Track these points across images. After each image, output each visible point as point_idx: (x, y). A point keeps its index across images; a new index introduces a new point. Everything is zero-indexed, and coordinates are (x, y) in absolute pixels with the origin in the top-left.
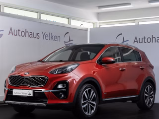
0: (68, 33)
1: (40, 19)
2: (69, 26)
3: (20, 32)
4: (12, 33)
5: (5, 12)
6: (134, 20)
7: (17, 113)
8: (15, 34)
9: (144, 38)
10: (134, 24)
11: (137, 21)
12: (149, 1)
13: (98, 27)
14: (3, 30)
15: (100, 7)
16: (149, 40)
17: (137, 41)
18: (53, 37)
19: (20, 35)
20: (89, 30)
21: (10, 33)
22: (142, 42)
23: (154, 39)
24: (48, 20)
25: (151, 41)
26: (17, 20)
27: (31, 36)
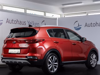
0: (44, 21)
1: (26, 13)
2: (45, 17)
3: (13, 21)
4: (8, 22)
5: (4, 9)
6: (85, 12)
7: (11, 71)
8: (10, 22)
9: (91, 24)
10: (85, 15)
11: (87, 13)
12: (93, 1)
13: (63, 17)
14: (2, 20)
15: (63, 5)
16: (94, 25)
17: (87, 26)
18: (35, 24)
19: (13, 23)
20: (58, 19)
21: (7, 22)
22: (90, 26)
23: (97, 24)
24: (31, 13)
25: (96, 25)
26: (11, 14)
27: (20, 23)
